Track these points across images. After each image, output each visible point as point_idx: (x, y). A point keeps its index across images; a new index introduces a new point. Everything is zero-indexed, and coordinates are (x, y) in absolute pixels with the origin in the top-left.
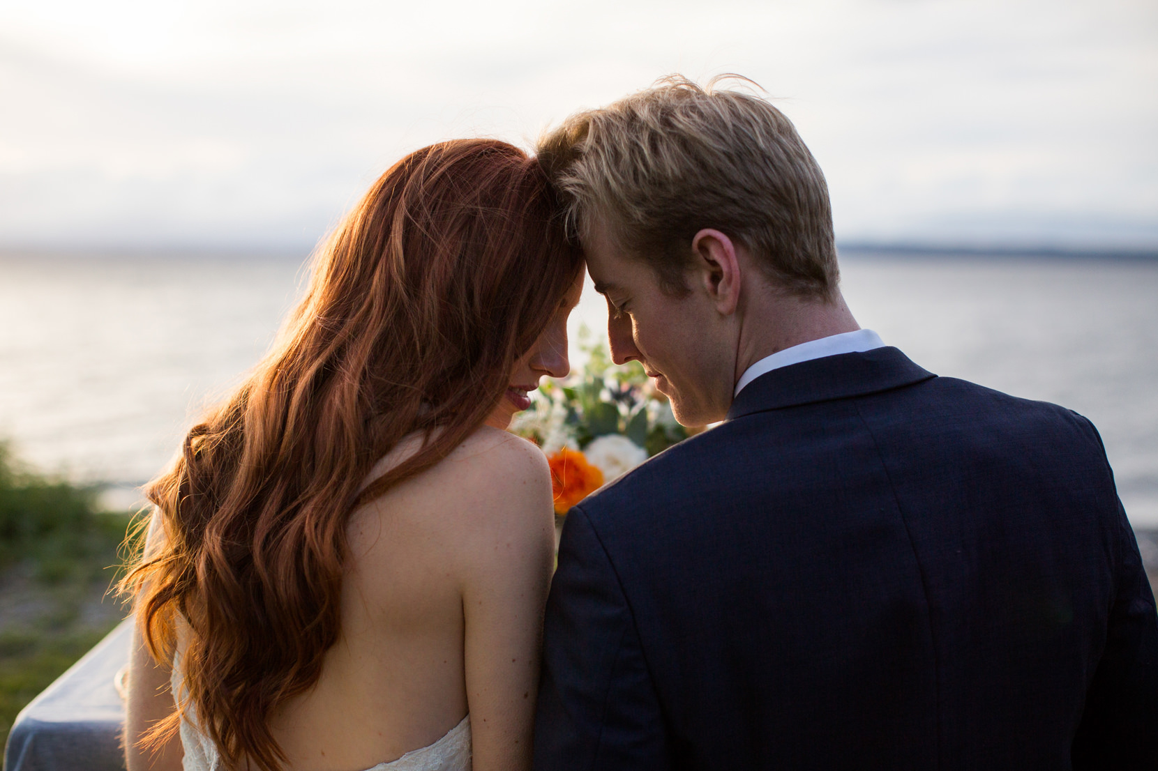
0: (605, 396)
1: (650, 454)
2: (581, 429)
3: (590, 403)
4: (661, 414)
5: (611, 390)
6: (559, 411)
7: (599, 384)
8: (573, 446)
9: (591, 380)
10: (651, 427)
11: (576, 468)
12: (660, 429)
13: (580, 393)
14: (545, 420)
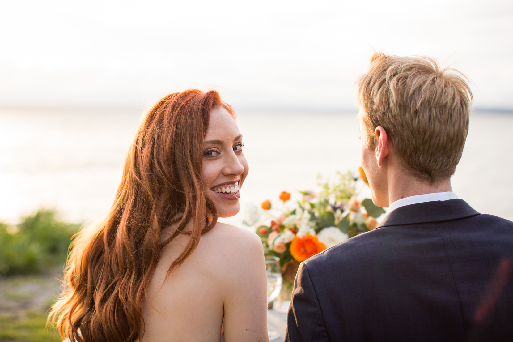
0: (329, 209)
1: (350, 237)
2: (317, 224)
3: (322, 211)
4: (356, 217)
5: (331, 206)
6: (307, 216)
7: (327, 202)
8: (312, 233)
9: (323, 200)
10: (351, 223)
11: (314, 244)
12: (355, 225)
13: (317, 205)
14: (300, 220)
